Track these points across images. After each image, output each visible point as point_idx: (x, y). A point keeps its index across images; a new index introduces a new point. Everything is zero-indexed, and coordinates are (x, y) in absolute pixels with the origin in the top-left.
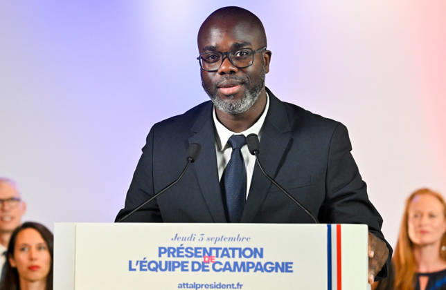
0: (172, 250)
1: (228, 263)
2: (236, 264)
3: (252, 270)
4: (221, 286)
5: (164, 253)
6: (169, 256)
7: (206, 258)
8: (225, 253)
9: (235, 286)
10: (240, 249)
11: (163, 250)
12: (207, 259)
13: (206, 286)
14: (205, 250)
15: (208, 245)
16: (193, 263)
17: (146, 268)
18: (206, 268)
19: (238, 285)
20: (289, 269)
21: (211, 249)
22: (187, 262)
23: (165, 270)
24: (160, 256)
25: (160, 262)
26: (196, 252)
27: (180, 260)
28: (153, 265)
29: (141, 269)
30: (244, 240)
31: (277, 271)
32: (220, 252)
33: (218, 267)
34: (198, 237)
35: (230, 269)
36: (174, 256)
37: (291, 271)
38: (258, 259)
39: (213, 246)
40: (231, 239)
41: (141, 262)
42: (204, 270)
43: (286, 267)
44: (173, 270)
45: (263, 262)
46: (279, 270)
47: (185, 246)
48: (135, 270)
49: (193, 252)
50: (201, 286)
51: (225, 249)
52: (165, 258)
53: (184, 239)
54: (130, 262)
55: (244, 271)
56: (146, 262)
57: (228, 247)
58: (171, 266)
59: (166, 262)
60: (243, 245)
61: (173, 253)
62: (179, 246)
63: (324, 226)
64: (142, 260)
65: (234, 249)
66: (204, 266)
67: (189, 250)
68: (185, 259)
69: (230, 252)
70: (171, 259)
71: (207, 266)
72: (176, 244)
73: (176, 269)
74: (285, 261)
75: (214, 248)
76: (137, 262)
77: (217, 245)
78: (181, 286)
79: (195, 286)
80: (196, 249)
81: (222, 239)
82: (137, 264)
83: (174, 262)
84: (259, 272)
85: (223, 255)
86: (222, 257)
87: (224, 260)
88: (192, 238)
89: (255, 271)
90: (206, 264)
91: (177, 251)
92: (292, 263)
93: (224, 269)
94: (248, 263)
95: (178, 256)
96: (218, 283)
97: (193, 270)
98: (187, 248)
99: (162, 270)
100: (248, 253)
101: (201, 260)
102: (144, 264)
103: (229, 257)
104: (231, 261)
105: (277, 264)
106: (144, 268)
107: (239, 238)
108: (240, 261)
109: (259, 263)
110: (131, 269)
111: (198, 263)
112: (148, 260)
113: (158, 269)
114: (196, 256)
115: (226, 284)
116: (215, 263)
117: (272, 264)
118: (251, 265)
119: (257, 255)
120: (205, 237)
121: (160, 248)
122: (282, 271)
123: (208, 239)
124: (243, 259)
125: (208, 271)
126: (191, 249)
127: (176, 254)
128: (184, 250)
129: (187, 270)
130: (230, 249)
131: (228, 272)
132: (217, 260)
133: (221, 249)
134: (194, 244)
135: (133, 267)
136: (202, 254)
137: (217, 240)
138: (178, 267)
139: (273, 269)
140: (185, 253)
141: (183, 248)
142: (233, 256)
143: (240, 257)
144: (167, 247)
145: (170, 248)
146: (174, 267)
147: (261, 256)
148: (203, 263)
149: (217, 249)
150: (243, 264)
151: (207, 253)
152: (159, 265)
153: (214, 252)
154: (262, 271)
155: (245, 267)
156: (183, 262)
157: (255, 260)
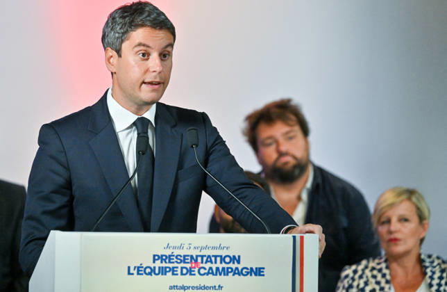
0: (164, 258)
1: (211, 268)
2: (217, 269)
3: (231, 274)
4: (205, 288)
5: (158, 259)
6: (162, 262)
8: (209, 260)
9: (217, 288)
10: (221, 256)
11: (156, 258)
12: (193, 265)
13: (193, 288)
14: (192, 257)
15: (195, 253)
16: (182, 268)
17: (143, 272)
18: (193, 273)
19: (219, 286)
20: (262, 273)
21: (197, 256)
22: (177, 268)
23: (158, 274)
24: (154, 262)
25: (155, 267)
26: (185, 259)
27: (171, 265)
28: (148, 270)
29: (138, 274)
30: (225, 249)
31: (251, 275)
32: (205, 259)
33: (202, 271)
34: (186, 246)
35: (212, 273)
36: (166, 262)
37: (263, 275)
38: (236, 265)
39: (199, 254)
40: (214, 248)
41: (138, 267)
42: (191, 274)
43: (259, 272)
44: (165, 274)
45: (240, 267)
46: (253, 274)
47: (175, 254)
48: (133, 274)
49: (182, 258)
50: (188, 288)
51: (209, 256)
52: (158, 264)
53: (174, 248)
54: (129, 268)
55: (224, 275)
56: (142, 267)
57: (211, 255)
58: (163, 271)
59: (159, 268)
60: (224, 253)
61: (165, 260)
62: (170, 254)
63: (290, 236)
64: (139, 265)
65: (216, 257)
66: (191, 271)
67: (179, 257)
68: (176, 265)
69: (213, 259)
70: (164, 264)
71: (194, 271)
72: (168, 252)
73: (168, 273)
74: (259, 266)
75: (200, 256)
76: (135, 267)
77: (201, 254)
78: (171, 288)
79: (183, 288)
80: (185, 256)
81: (206, 247)
82: (135, 269)
83: (166, 268)
84: (237, 276)
86: (206, 263)
87: (208, 266)
88: (181, 247)
89: (233, 275)
90: (193, 269)
91: (169, 258)
92: (263, 268)
93: (208, 274)
94: (228, 268)
95: (170, 262)
96: (202, 285)
97: (182, 274)
98: (177, 256)
99: (155, 274)
100: (227, 260)
101: (188, 266)
102: (141, 269)
103: (211, 262)
104: (214, 266)
105: (252, 269)
106: (140, 272)
107: (220, 247)
108: (221, 266)
109: (237, 269)
110: (129, 273)
111: (186, 268)
112: (144, 266)
113: (153, 274)
114: (185, 262)
115: (209, 286)
116: (200, 268)
117: (247, 269)
118: (230, 270)
119: (236, 262)
120: (192, 247)
121: (154, 256)
122: (256, 275)
123: (195, 248)
124: (224, 265)
125: (194, 275)
126: (181, 256)
127: (167, 261)
128: (174, 258)
129: (177, 274)
130: (213, 256)
131: (211, 275)
132: (201, 265)
133: (205, 256)
134: (182, 252)
135: (131, 272)
136: (189, 261)
137: (202, 248)
138: (169, 271)
139: (248, 273)
140: (175, 260)
141: (173, 256)
142: (216, 262)
143: (221, 263)
144: (160, 255)
145: (162, 256)
146: (166, 272)
147: (239, 262)
148: (190, 268)
149: (202, 257)
150: (223, 268)
151: (194, 259)
152: (153, 270)
153: (199, 259)
154: (239, 275)
155: (225, 272)
156: (174, 268)
157: (233, 266)
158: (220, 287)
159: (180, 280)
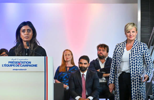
1: (23, 65)
2: (25, 65)
3: (28, 66)
4: (22, 70)
7: (19, 64)
10: (26, 62)
13: (19, 70)
14: (18, 62)
16: (16, 65)
21: (20, 62)
23: (10, 66)
24: (9, 63)
27: (13, 64)
28: (7, 65)
29: (5, 66)
32: (22, 62)
33: (21, 66)
34: (17, 59)
35: (24, 66)
38: (30, 64)
39: (20, 61)
40: (24, 60)
41: (5, 65)
42: (18, 66)
43: (36, 66)
45: (31, 64)
47: (14, 61)
50: (18, 70)
51: (23, 62)
52: (10, 64)
53: (14, 60)
54: (2, 65)
58: (11, 66)
59: (10, 65)
60: (27, 61)
61: (12, 63)
63: (44, 57)
65: (25, 62)
68: (14, 64)
69: (24, 62)
70: (11, 64)
72: (12, 61)
77: (21, 61)
78: (13, 70)
79: (16, 70)
80: (17, 62)
81: (22, 60)
83: (12, 65)
84: (30, 67)
85: (22, 63)
87: (23, 64)
88: (16, 59)
91: (13, 62)
92: (37, 65)
93: (23, 66)
94: (28, 65)
95: (13, 63)
97: (16, 66)
100: (28, 63)
101: (18, 64)
103: (24, 63)
104: (24, 64)
105: (34, 65)
107: (26, 60)
108: (26, 64)
109: (30, 65)
110: (2, 66)
111: (17, 65)
112: (6, 64)
114: (17, 63)
116: (21, 65)
117: (33, 65)
120: (19, 59)
121: (9, 62)
122: (35, 66)
124: (27, 64)
131: (23, 67)
132: (21, 64)
134: (16, 61)
135: (3, 66)
137: (21, 60)
139: (33, 66)
142: (25, 63)
143: (26, 63)
145: (11, 62)
146: (12, 66)
147: (30, 63)
149: (21, 62)
150: (27, 65)
151: (19, 63)
152: (9, 65)
153: (20, 63)
155: (27, 66)
156: (14, 65)
157: (29, 64)
158: (26, 69)
159: (15, 68)
